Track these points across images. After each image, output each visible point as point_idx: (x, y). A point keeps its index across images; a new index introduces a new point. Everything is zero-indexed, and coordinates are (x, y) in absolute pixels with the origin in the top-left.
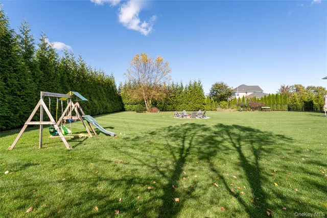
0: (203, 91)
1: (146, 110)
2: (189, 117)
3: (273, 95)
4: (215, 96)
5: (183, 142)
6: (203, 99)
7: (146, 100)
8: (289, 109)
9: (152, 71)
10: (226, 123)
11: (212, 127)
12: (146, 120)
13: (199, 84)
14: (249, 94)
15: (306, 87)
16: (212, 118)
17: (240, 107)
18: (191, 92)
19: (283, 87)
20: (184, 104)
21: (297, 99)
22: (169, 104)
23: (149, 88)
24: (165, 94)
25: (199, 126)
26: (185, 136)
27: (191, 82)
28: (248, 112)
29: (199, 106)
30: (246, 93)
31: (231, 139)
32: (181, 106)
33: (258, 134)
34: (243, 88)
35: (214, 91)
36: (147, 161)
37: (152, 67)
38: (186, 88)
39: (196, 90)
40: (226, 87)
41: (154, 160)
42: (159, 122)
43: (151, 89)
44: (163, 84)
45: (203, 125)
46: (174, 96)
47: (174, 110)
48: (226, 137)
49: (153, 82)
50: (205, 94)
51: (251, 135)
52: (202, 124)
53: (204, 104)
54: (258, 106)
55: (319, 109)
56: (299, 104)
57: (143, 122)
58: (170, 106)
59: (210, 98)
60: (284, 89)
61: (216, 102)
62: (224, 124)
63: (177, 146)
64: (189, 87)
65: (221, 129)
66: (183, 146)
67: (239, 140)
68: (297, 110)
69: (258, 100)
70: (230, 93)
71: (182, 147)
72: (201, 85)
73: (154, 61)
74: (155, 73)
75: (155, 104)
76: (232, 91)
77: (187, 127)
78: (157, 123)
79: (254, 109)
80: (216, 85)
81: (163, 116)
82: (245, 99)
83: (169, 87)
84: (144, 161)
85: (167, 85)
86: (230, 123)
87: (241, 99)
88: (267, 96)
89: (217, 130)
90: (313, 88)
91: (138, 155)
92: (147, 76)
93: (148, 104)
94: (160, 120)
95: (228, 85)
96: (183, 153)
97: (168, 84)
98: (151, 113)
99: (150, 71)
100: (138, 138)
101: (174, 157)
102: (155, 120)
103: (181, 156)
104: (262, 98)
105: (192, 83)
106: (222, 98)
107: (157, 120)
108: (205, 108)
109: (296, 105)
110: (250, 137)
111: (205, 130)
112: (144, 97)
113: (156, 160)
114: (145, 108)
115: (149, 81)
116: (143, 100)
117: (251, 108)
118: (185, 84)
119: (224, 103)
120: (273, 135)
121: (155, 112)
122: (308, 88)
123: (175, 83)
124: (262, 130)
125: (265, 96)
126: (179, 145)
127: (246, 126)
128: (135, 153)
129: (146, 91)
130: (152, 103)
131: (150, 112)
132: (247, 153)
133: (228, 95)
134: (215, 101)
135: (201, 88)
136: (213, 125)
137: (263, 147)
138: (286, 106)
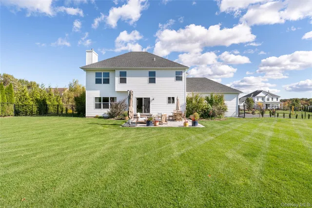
8: (17, 113)
109: (28, 106)
138: (12, 107)
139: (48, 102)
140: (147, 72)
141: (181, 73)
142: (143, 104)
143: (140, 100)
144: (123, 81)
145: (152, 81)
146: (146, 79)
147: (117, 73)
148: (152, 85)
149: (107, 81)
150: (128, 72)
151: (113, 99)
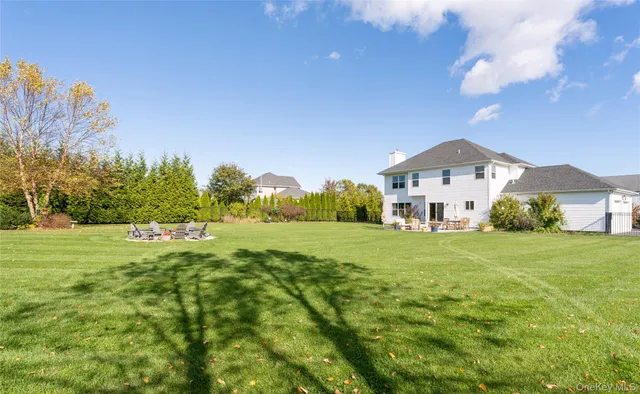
0: (193, 180)
1: (29, 221)
2: (169, 237)
3: (317, 194)
4: (220, 191)
5: (179, 300)
6: (194, 198)
7: (31, 194)
8: (339, 219)
9: (56, 116)
10: (253, 247)
11: (229, 258)
12: (38, 252)
13: (186, 164)
14: (279, 190)
15: (356, 185)
16: (221, 237)
17: (266, 215)
18: (166, 179)
19: (328, 182)
20: (147, 207)
21: (348, 203)
22: (105, 207)
23: (43, 162)
24: (95, 181)
25: (201, 257)
26: (178, 286)
27: (165, 158)
28: (280, 223)
29: (185, 211)
30: (275, 188)
31: (277, 279)
32: (140, 210)
33: (316, 264)
34: (270, 179)
35: (219, 181)
36: (91, 377)
37: (54, 105)
38: (153, 170)
39: (176, 176)
40: (241, 175)
41: (113, 370)
42: (86, 253)
43: (48, 165)
44: (88, 156)
45: (209, 255)
46: (122, 188)
47: (121, 220)
48: (267, 276)
49: (55, 145)
50: (199, 187)
51: (309, 269)
52: (205, 252)
53: (196, 208)
54: (295, 213)
55: (374, 219)
56: (351, 210)
57: (30, 258)
58: (109, 212)
59: (210, 196)
60: (330, 186)
61: (222, 203)
62: (251, 250)
63: (168, 315)
64: (162, 170)
65: (248, 261)
66: (183, 311)
67: (292, 279)
68: (349, 220)
69: (296, 203)
70: (249, 188)
71: (180, 314)
72: (189, 166)
73: (64, 92)
74: (64, 124)
75: (60, 204)
76: (253, 182)
77: (173, 262)
78: (82, 259)
79: (290, 217)
80: (223, 169)
81: (91, 239)
82: (276, 201)
83: (105, 165)
84: (79, 379)
85: (100, 159)
86: (261, 248)
87: (269, 200)
88: (309, 196)
89: (241, 263)
90: (364, 186)
91: (48, 365)
92: (35, 129)
93: (36, 207)
94: (87, 249)
95: (245, 171)
96: (191, 331)
97: (106, 155)
98: (47, 231)
99: (49, 116)
100: (28, 309)
101: (174, 346)
102: (68, 248)
103: (188, 339)
104: (301, 200)
105: (170, 160)
106: (233, 197)
107: (76, 247)
108: (199, 216)
109: (347, 212)
110: (307, 272)
111: (218, 265)
112: (24, 186)
113: (121, 366)
114: (24, 215)
115: (41, 141)
116: (21, 193)
117: (285, 217)
118: (153, 160)
119: (237, 205)
120: (338, 263)
121: (61, 226)
122: (359, 186)
123: (124, 156)
124: (319, 256)
125: (306, 197)
126: (170, 310)
127: (291, 250)
128: (37, 359)
129: (30, 169)
130: (51, 203)
131: (45, 226)
132: (319, 305)
133: (246, 190)
134: (219, 202)
135: (189, 173)
136: (228, 252)
137: (338, 288)
138: (335, 213)
139: (368, 209)
140: (441, 171)
141: (482, 168)
142: (437, 211)
143: (433, 206)
144: (416, 184)
145: (446, 181)
146: (440, 179)
147: (410, 175)
148: (446, 186)
149: (402, 186)
150: (420, 174)
151: (409, 204)
